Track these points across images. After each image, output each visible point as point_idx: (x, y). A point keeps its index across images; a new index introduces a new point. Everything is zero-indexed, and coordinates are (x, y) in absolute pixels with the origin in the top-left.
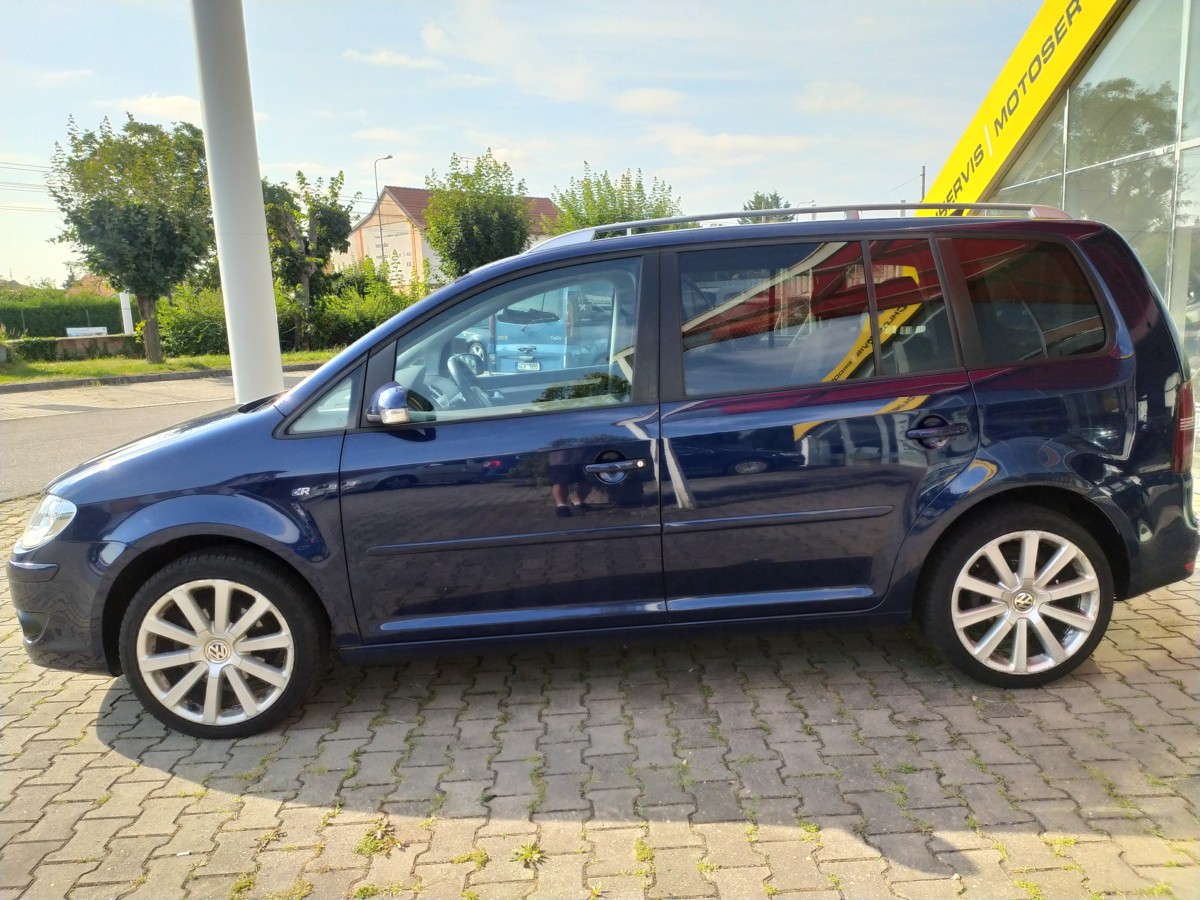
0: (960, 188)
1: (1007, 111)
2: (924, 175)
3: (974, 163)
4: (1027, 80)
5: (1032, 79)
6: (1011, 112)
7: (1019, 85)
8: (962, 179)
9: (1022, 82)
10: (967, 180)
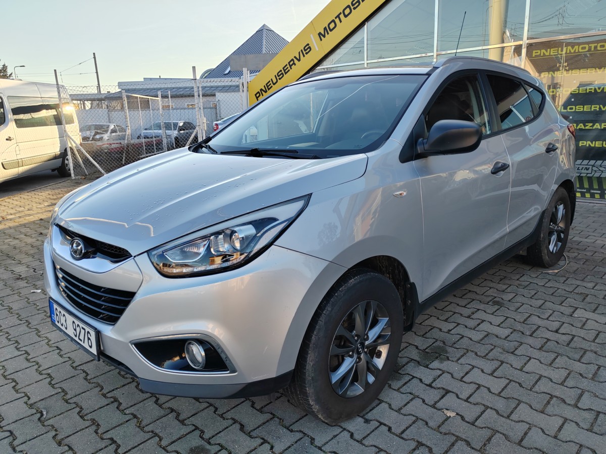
0: (294, 64)
1: (328, 30)
2: (95, 58)
3: (304, 52)
4: (342, 16)
5: (346, 16)
6: (331, 30)
7: (336, 18)
8: (294, 59)
9: (338, 16)
10: (299, 60)
